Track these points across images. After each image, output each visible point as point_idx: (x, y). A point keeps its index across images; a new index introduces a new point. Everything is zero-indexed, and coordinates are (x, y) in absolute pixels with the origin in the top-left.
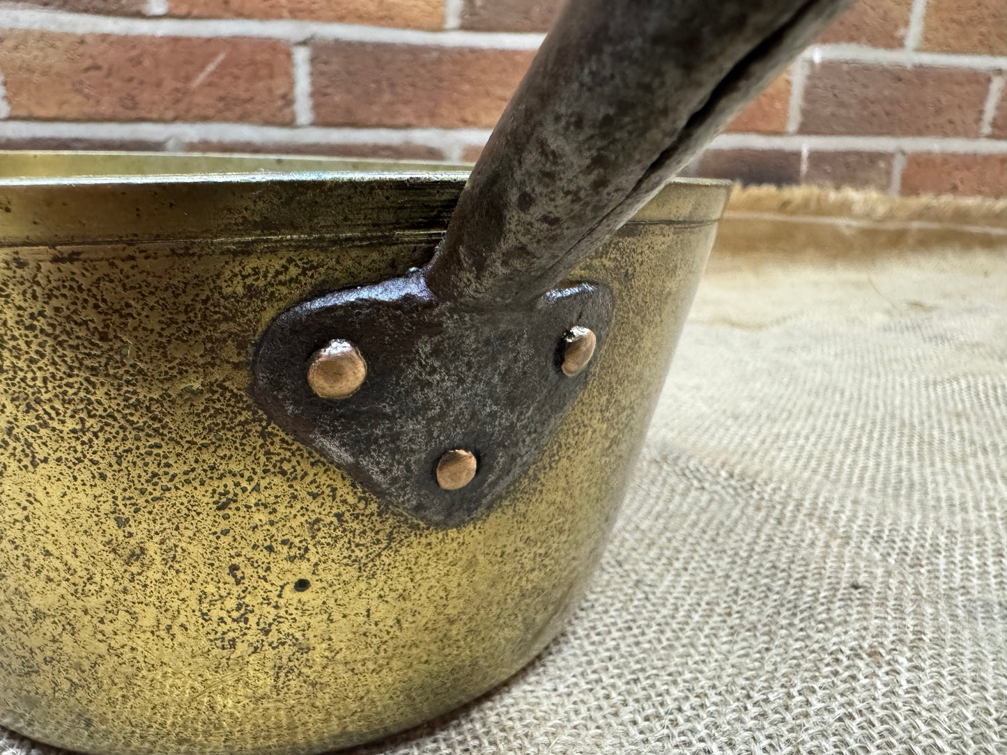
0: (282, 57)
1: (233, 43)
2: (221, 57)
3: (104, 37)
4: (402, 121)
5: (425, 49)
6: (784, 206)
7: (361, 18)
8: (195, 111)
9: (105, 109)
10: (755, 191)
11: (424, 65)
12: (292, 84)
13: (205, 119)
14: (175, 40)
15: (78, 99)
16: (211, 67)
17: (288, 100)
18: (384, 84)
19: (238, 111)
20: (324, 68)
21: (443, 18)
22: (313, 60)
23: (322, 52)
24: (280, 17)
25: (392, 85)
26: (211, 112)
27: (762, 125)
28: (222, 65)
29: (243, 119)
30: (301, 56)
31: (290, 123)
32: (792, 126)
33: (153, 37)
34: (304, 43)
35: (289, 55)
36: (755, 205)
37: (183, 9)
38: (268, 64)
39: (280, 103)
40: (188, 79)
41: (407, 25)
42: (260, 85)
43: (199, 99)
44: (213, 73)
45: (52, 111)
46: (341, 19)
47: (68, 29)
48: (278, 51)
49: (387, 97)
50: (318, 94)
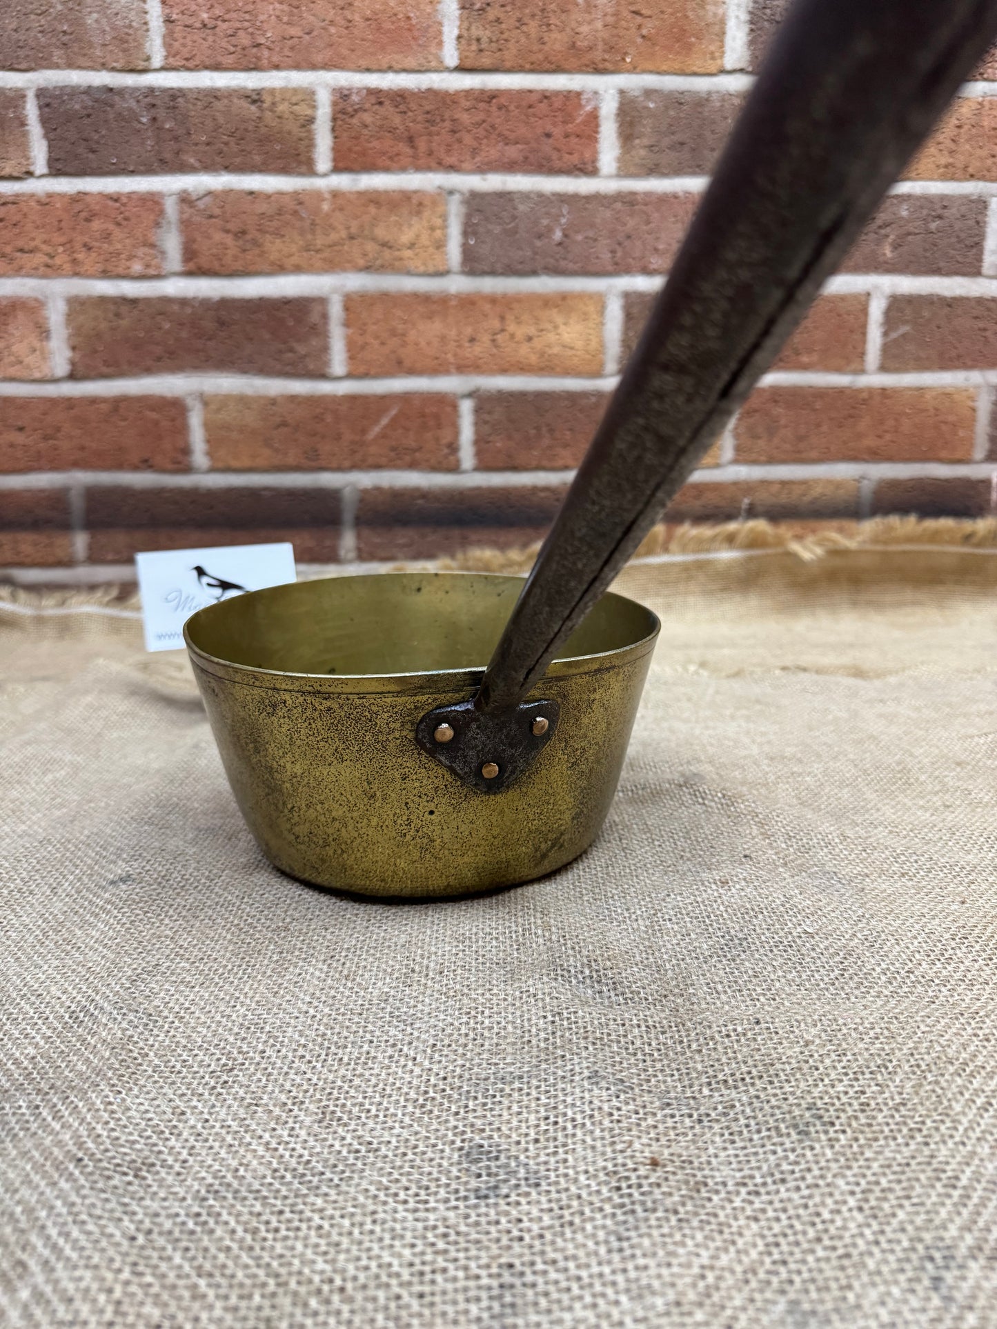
0: (449, 409)
1: (405, 398)
2: (394, 412)
3: (293, 399)
4: (560, 463)
5: (584, 395)
6: (968, 538)
7: (522, 368)
8: (370, 460)
9: (291, 460)
10: (931, 524)
11: (581, 411)
12: (457, 433)
13: (378, 467)
14: (353, 399)
15: (267, 452)
16: (385, 421)
17: (453, 448)
18: (544, 430)
19: (408, 458)
20: (487, 417)
21: (602, 365)
22: (478, 411)
23: (485, 403)
24: (447, 372)
25: (551, 431)
26: (384, 461)
27: (943, 454)
28: (394, 420)
29: (413, 466)
30: (466, 407)
31: (455, 469)
32: (979, 453)
33: (335, 396)
34: (470, 395)
35: (455, 407)
36: (934, 537)
37: (362, 369)
38: (437, 417)
39: (446, 451)
40: (364, 431)
41: (567, 372)
42: (429, 435)
43: (373, 449)
44: (386, 427)
45: (247, 462)
46: (504, 371)
47: (262, 392)
48: (444, 405)
49: (546, 441)
50: (480, 442)
